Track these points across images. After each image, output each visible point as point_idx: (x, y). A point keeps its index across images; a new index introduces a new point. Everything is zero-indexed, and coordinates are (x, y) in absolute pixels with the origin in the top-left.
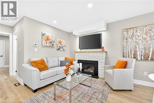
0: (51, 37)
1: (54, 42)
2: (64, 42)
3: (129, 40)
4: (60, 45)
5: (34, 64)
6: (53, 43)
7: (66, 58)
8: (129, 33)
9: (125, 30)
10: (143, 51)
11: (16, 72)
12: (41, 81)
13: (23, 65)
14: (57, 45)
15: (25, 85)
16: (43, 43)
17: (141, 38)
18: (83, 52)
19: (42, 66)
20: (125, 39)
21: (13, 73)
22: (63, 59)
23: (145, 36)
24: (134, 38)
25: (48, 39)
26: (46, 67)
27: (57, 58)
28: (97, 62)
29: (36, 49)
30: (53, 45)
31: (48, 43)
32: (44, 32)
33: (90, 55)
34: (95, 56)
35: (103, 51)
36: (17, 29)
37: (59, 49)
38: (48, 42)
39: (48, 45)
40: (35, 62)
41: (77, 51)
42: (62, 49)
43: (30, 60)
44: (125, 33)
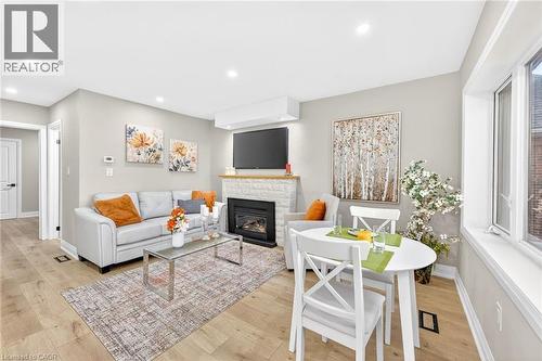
0: (152, 137)
1: (160, 149)
2: (191, 150)
3: (346, 149)
4: (178, 157)
5: (102, 207)
6: (158, 152)
7: (194, 193)
8: (346, 133)
9: (337, 124)
10: (373, 178)
11: (58, 229)
12: (120, 249)
13: (76, 210)
14: (170, 157)
15: (83, 259)
16: (129, 154)
17: (368, 146)
18: (242, 177)
19: (125, 214)
20: (337, 146)
21: (48, 232)
22: (186, 195)
23: (375, 142)
24: (355, 146)
25: (142, 142)
26: (136, 215)
27: (168, 194)
28: (273, 204)
29: (110, 171)
30: (158, 158)
31: (142, 152)
32: (131, 126)
33: (258, 186)
34: (269, 189)
35: (289, 176)
36: (60, 116)
37: (176, 169)
38: (143, 150)
39: (143, 157)
40: (106, 204)
41: (228, 174)
42: (184, 169)
43: (93, 197)
44: (338, 131)
